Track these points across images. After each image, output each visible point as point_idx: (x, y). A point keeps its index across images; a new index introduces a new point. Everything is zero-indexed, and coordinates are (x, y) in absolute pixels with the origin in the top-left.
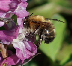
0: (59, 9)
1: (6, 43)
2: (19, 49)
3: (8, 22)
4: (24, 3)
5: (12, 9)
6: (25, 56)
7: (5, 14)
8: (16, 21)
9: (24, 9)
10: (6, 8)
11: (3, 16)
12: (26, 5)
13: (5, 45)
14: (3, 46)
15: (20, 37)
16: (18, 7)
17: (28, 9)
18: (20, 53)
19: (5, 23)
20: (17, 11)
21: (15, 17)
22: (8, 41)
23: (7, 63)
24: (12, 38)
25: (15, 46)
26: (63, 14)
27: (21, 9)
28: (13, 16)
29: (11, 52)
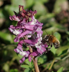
0: (57, 29)
1: (32, 45)
2: (38, 48)
3: (33, 36)
4: (41, 27)
5: (35, 29)
6: (42, 51)
7: (31, 32)
8: (37, 35)
9: (40, 29)
10: (32, 29)
11: (31, 33)
12: (42, 28)
13: (31, 47)
14: (30, 47)
15: (39, 42)
16: (38, 29)
17: (42, 30)
18: (39, 50)
19: (32, 36)
20: (37, 30)
21: (36, 33)
22: (33, 45)
23: (32, 55)
24: (35, 43)
25: (36, 47)
26: (59, 32)
27: (39, 30)
28: (35, 33)
29: (34, 50)
